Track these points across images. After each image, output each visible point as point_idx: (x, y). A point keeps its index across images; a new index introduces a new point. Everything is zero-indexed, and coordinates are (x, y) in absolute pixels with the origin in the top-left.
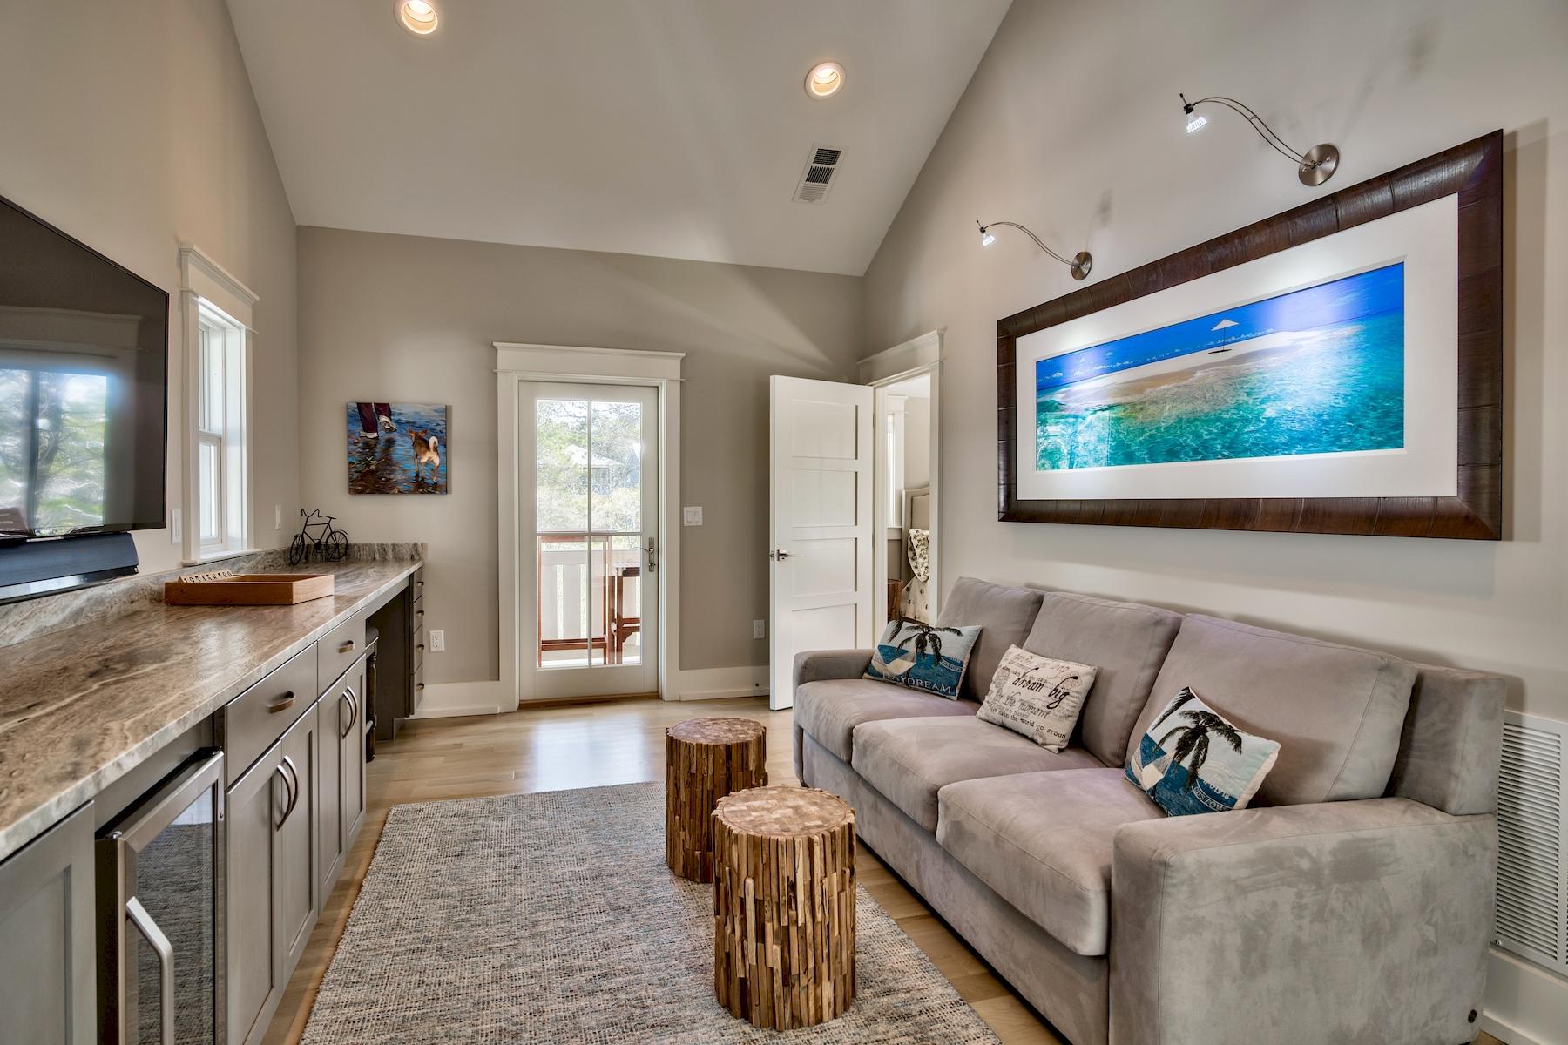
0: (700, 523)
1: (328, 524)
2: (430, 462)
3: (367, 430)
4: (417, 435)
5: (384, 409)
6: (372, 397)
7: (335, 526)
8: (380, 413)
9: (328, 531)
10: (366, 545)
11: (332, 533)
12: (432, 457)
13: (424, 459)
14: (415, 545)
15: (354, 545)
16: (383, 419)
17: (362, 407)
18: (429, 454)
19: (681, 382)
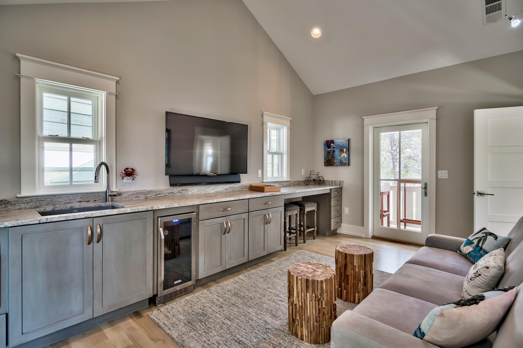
0: (447, 177)
1: (317, 174)
2: (344, 156)
3: (328, 148)
4: (340, 148)
5: (332, 142)
6: (329, 139)
7: (320, 175)
8: (331, 143)
9: (317, 176)
10: (328, 180)
11: (319, 177)
12: (345, 155)
13: (342, 156)
14: (340, 181)
15: (325, 180)
16: (332, 144)
17: (327, 142)
18: (344, 154)
19: (437, 119)
